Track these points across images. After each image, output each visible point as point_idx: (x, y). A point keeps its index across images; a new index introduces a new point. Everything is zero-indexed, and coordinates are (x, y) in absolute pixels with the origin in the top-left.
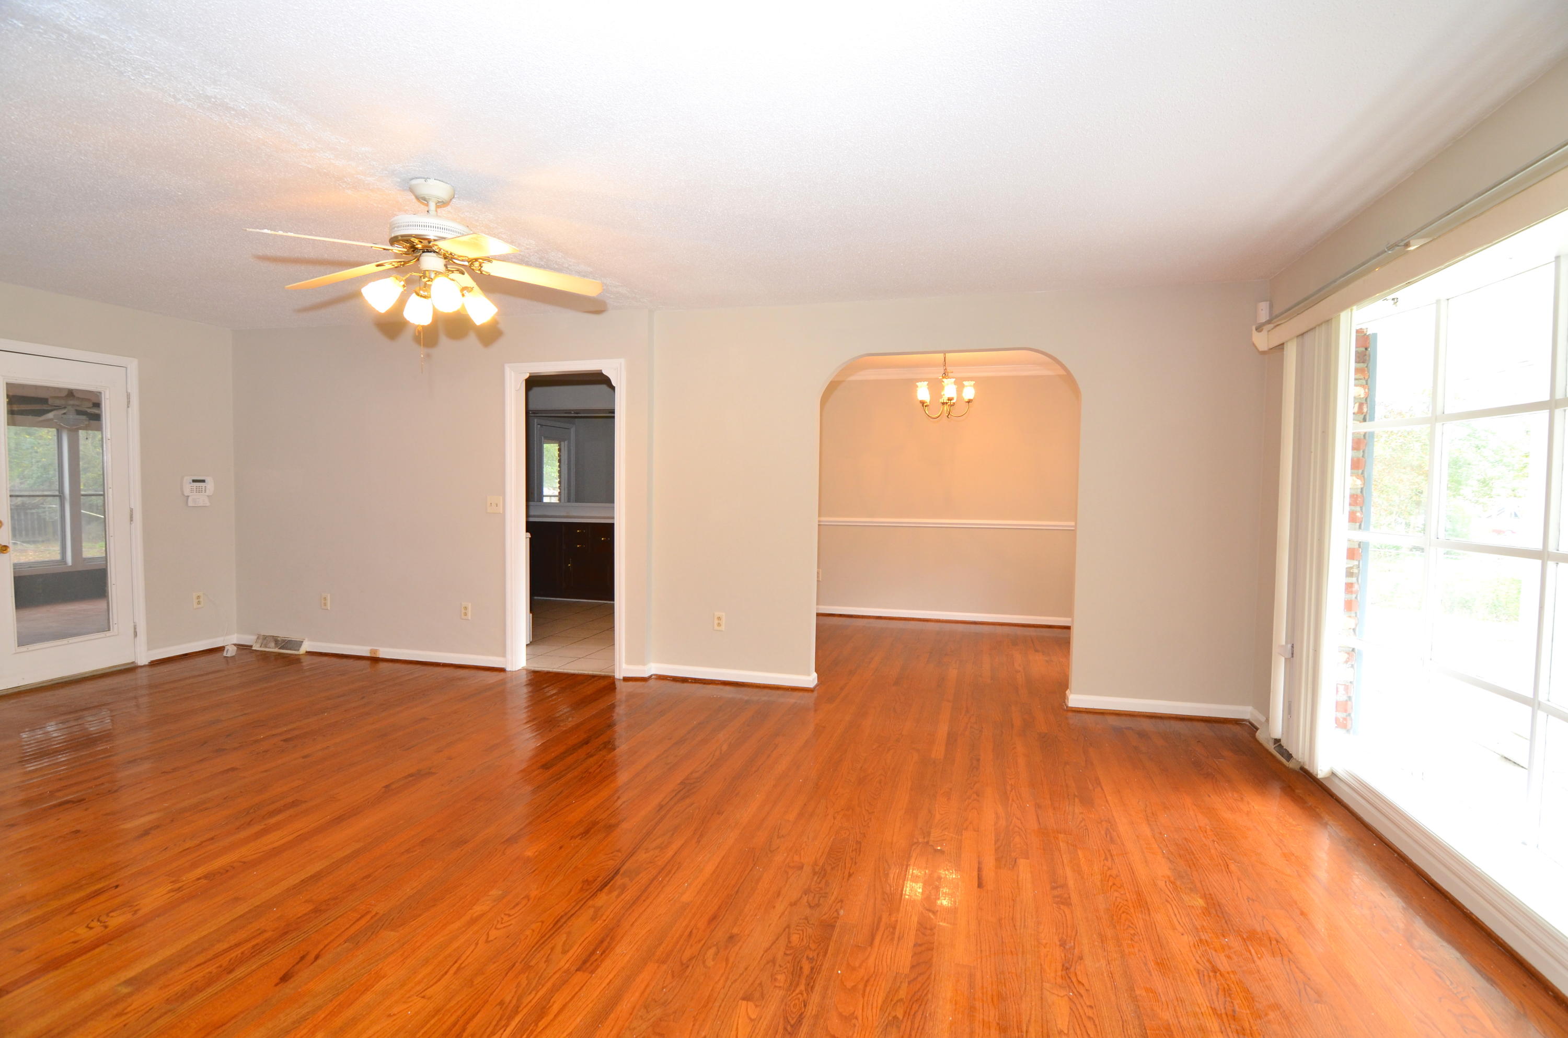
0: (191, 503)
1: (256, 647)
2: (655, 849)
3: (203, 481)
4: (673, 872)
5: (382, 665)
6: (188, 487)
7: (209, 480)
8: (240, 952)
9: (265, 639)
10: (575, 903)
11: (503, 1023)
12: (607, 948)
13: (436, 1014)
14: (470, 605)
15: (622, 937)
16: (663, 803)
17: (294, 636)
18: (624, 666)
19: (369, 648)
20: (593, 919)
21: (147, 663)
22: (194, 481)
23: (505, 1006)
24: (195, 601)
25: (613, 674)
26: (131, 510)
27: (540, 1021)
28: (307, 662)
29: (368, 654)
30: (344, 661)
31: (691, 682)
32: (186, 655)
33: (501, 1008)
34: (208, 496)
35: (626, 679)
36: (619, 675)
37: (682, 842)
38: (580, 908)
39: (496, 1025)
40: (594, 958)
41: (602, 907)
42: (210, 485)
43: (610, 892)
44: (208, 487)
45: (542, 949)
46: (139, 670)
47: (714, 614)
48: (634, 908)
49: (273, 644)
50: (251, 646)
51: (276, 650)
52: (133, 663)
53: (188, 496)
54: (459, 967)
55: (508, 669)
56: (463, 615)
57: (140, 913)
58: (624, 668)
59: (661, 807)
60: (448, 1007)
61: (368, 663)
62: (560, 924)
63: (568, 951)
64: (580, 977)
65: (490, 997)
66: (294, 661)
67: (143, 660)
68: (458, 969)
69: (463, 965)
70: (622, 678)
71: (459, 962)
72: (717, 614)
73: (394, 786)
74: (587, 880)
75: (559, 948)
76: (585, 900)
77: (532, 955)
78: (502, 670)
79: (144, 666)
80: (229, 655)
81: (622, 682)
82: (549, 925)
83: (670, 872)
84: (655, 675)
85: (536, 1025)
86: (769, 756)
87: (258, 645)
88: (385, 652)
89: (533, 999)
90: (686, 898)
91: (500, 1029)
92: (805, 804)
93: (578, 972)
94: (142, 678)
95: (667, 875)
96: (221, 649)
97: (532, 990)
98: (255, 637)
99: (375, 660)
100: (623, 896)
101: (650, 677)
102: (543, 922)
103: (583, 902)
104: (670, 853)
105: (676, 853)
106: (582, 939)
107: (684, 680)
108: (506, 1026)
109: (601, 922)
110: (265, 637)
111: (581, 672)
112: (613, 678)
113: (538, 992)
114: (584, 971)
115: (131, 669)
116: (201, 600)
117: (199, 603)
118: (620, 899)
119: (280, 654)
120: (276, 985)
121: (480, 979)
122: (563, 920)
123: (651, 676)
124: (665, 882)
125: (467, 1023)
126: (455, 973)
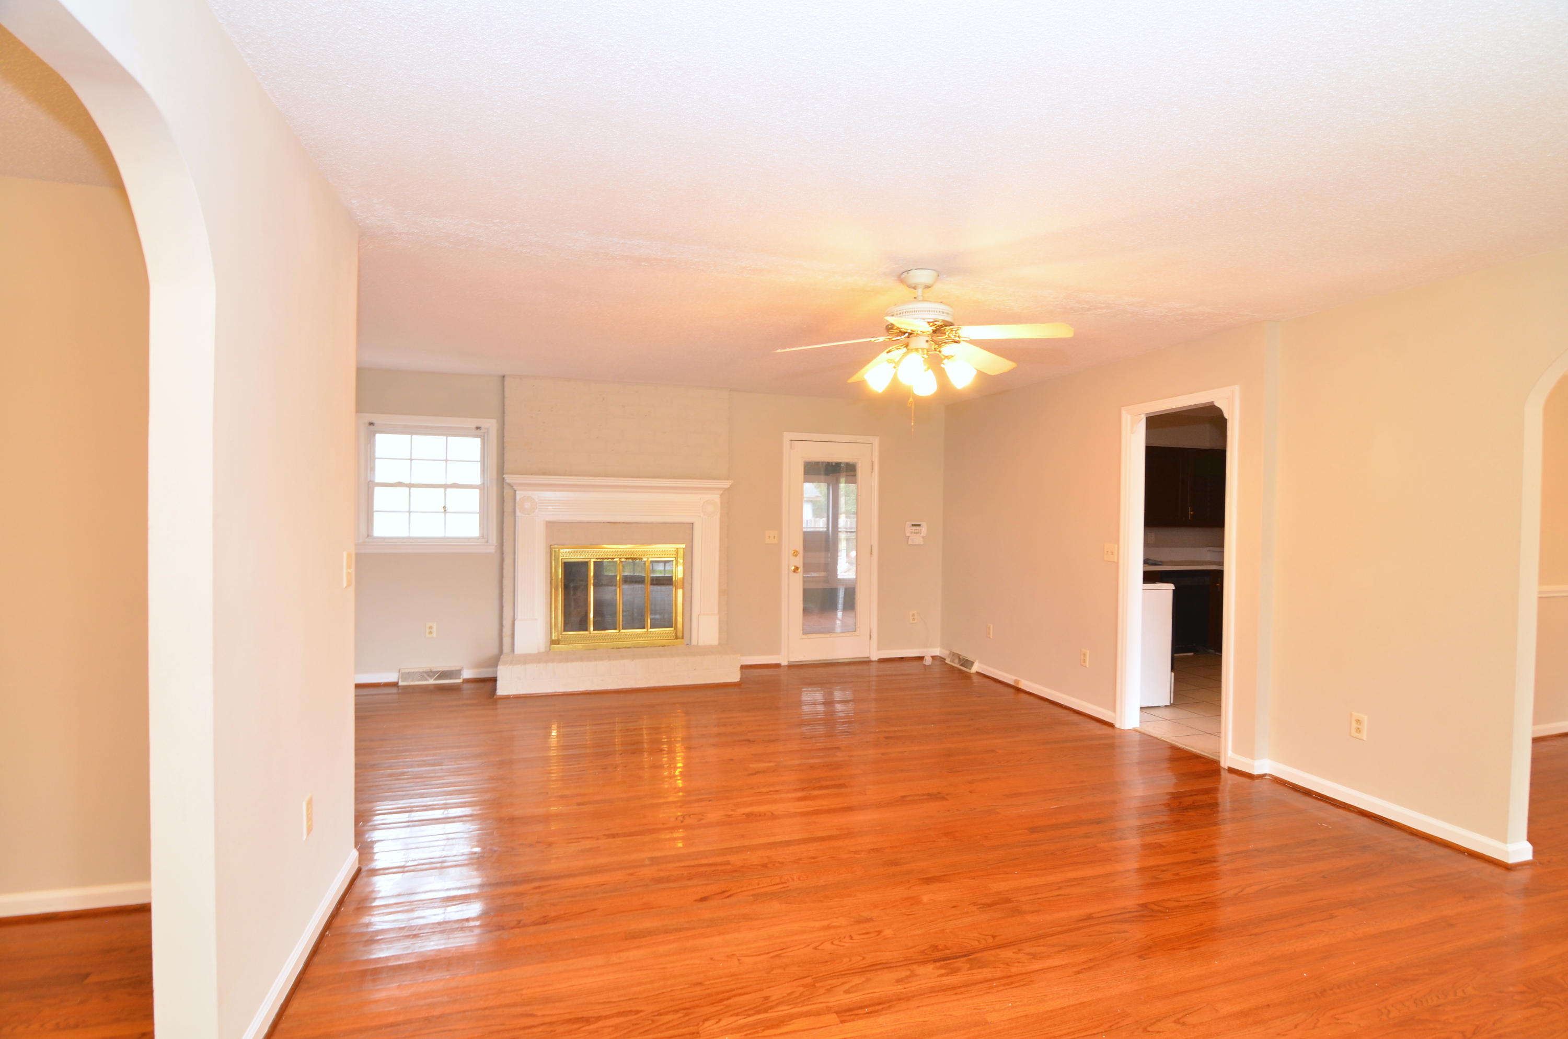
0: (910, 543)
1: (948, 661)
2: (1028, 954)
3: (919, 525)
4: (1017, 985)
5: (1022, 696)
6: (909, 530)
7: (924, 524)
8: (705, 870)
9: (954, 655)
10: (903, 959)
11: (750, 1012)
12: (877, 1011)
13: (731, 976)
14: (1088, 652)
15: (897, 1011)
16: (1095, 916)
17: (970, 658)
18: (1230, 753)
19: (1014, 678)
20: (898, 981)
21: (876, 660)
22: (913, 525)
23: (766, 1001)
24: (911, 618)
25: (1218, 759)
26: (871, 546)
27: (769, 1029)
28: (976, 679)
29: (1012, 683)
30: (998, 685)
31: (1316, 798)
32: (902, 658)
33: (763, 1001)
34: (923, 537)
35: (1231, 771)
36: (1225, 763)
37: (1063, 963)
38: (902, 965)
39: (746, 1011)
40: (860, 1012)
41: (919, 975)
42: (924, 529)
43: (941, 968)
44: (923, 529)
45: (838, 978)
46: (872, 663)
47: (1351, 715)
48: (940, 994)
49: (957, 661)
50: (945, 659)
51: (958, 666)
52: (868, 657)
53: (909, 537)
54: (780, 954)
55: (1117, 726)
56: (1082, 661)
57: (703, 822)
58: (1230, 758)
59: (1089, 917)
60: (740, 977)
61: (1012, 691)
62: (872, 968)
63: (850, 993)
64: (833, 1018)
65: (767, 988)
66: (967, 676)
67: (875, 657)
68: (777, 956)
69: (783, 955)
70: (1226, 768)
71: (784, 951)
72: (1356, 715)
73: (908, 799)
74: (937, 946)
75: (846, 987)
76: (913, 961)
77: (826, 978)
78: (1111, 725)
79: (875, 661)
80: (926, 664)
81: (1226, 772)
82: (865, 964)
83: (1012, 983)
84: (1270, 775)
85: (763, 1030)
86: (1301, 925)
87: (949, 660)
88: (1025, 685)
89: (785, 1010)
90: (992, 1017)
91: (744, 1015)
92: (1268, 1005)
93: (835, 1014)
94: (874, 670)
95: (1004, 985)
96: (921, 658)
97: (793, 1004)
98: (948, 652)
99: (1018, 690)
100: (944, 978)
101: (1262, 777)
102: (864, 958)
103: (910, 962)
104: (1037, 966)
105: (1042, 970)
106: (870, 991)
107: (1308, 793)
108: (749, 1016)
109: (901, 987)
110: (954, 654)
111: (1189, 748)
112: (1216, 763)
113: (795, 1007)
114: (838, 1017)
115: (866, 662)
116: (916, 617)
117: (914, 619)
118: (939, 979)
119: (960, 670)
120: (696, 901)
121: (779, 971)
122: (878, 967)
123: (1265, 775)
124: (995, 989)
125: (735, 996)
126: (772, 957)
